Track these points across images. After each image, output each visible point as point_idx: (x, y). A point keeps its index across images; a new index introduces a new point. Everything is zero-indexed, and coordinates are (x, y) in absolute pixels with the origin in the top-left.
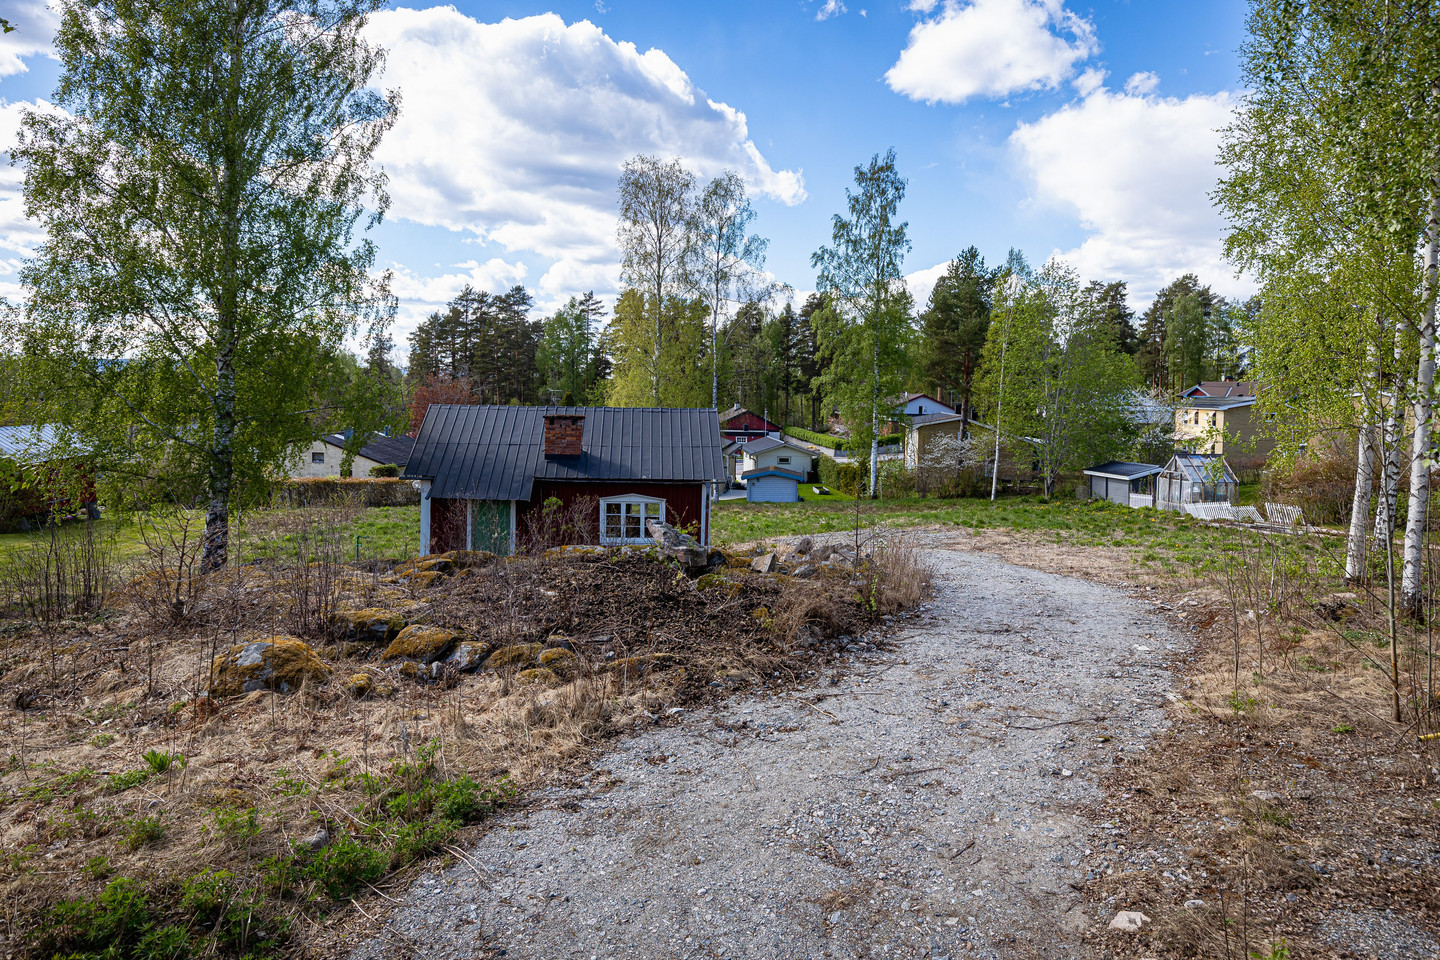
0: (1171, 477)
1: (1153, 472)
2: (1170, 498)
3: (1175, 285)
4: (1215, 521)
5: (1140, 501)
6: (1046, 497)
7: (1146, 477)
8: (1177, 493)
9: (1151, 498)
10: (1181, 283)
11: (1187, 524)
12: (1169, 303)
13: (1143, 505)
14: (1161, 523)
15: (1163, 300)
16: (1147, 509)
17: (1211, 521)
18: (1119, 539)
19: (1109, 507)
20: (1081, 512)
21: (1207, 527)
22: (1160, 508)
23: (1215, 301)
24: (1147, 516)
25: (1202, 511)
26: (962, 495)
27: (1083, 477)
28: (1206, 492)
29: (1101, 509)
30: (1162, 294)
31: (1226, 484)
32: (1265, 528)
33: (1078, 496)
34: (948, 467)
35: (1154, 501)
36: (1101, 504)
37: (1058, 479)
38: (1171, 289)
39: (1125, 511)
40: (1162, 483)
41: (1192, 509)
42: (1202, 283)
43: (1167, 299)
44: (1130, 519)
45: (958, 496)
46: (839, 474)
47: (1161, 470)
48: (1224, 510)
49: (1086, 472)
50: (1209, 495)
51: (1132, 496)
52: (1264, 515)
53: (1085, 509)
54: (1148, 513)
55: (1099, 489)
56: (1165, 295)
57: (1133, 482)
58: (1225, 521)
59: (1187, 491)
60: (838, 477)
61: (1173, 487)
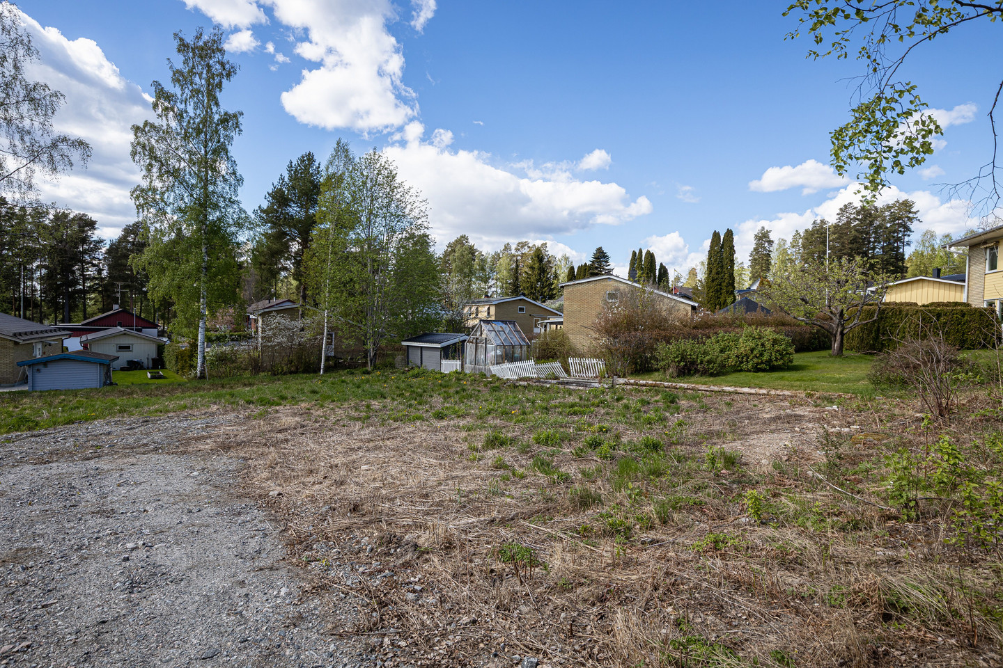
0: (477, 342)
1: (462, 339)
2: (476, 362)
3: (456, 241)
4: (521, 379)
5: (450, 366)
6: (369, 369)
7: (455, 344)
8: (483, 357)
9: (459, 362)
10: (459, 240)
11: (497, 385)
12: (454, 251)
13: (453, 370)
14: (472, 385)
15: (449, 249)
16: (457, 372)
17: (517, 380)
18: (438, 407)
19: (424, 373)
20: (398, 379)
21: (515, 386)
22: (467, 371)
23: (477, 253)
24: (458, 379)
25: (507, 371)
26: (296, 372)
27: (401, 348)
28: (507, 355)
29: (416, 376)
30: (450, 245)
31: (521, 347)
32: (571, 383)
33: (397, 365)
34: (279, 344)
35: (462, 365)
36: (416, 371)
37: (379, 353)
38: (454, 243)
39: (439, 376)
40: (469, 348)
41: (495, 369)
42: (471, 242)
43: (452, 247)
44: (442, 383)
45: (291, 373)
46: (177, 358)
47: (467, 338)
48: (528, 368)
49: (405, 343)
50: (509, 356)
51: (444, 362)
52: (567, 371)
53: (403, 376)
54: (459, 375)
55: (415, 357)
56: (451, 246)
57: (443, 349)
58: (531, 379)
59: (491, 354)
60: (177, 361)
61: (479, 351)
